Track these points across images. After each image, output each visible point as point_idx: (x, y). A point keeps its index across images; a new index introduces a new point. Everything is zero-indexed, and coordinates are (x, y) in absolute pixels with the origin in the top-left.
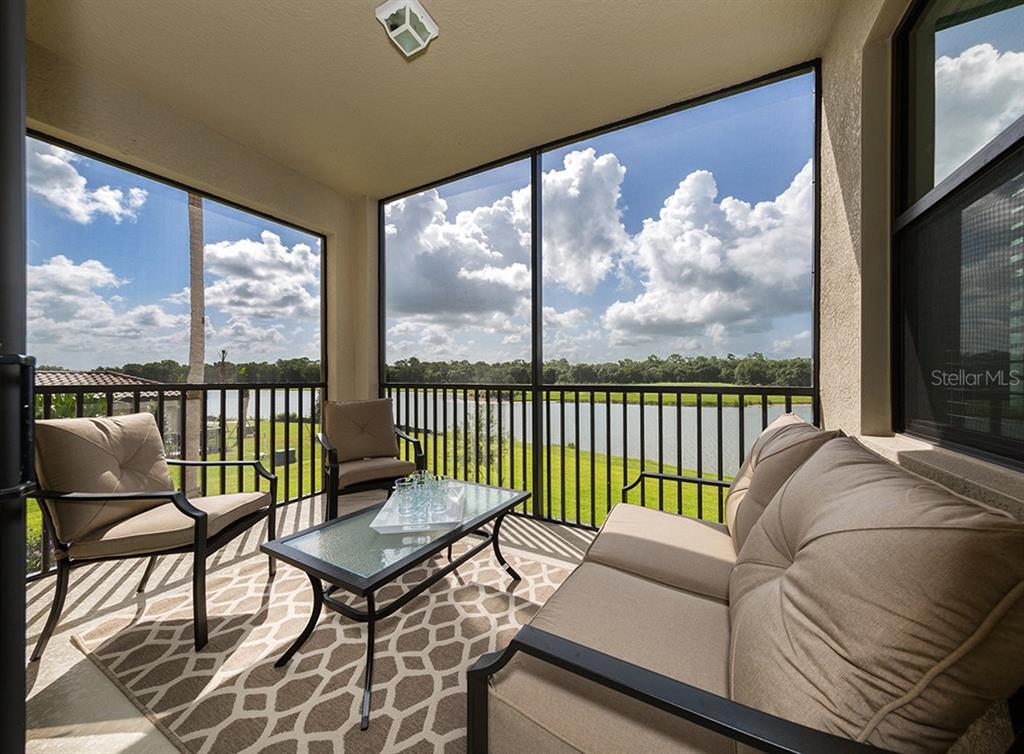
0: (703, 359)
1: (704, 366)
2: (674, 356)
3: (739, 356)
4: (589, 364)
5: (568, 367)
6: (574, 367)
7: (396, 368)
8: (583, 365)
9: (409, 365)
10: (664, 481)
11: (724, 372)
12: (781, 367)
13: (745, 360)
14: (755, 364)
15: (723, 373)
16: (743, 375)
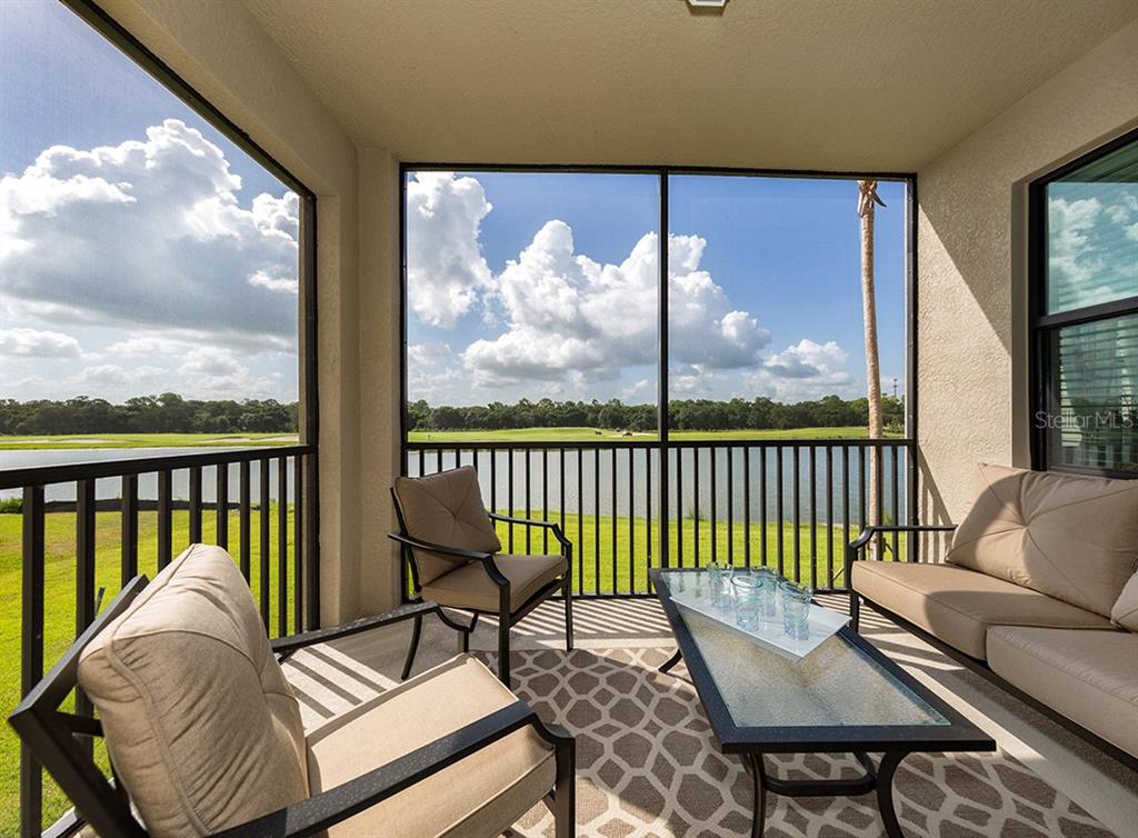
0: (571, 404)
1: (573, 410)
2: (545, 400)
3: (602, 403)
4: (455, 407)
5: (429, 411)
6: (436, 411)
7: (130, 409)
8: (448, 408)
9: (160, 404)
10: (531, 527)
11: (590, 416)
12: (634, 412)
13: (607, 405)
14: (615, 410)
15: (589, 418)
16: (605, 420)
